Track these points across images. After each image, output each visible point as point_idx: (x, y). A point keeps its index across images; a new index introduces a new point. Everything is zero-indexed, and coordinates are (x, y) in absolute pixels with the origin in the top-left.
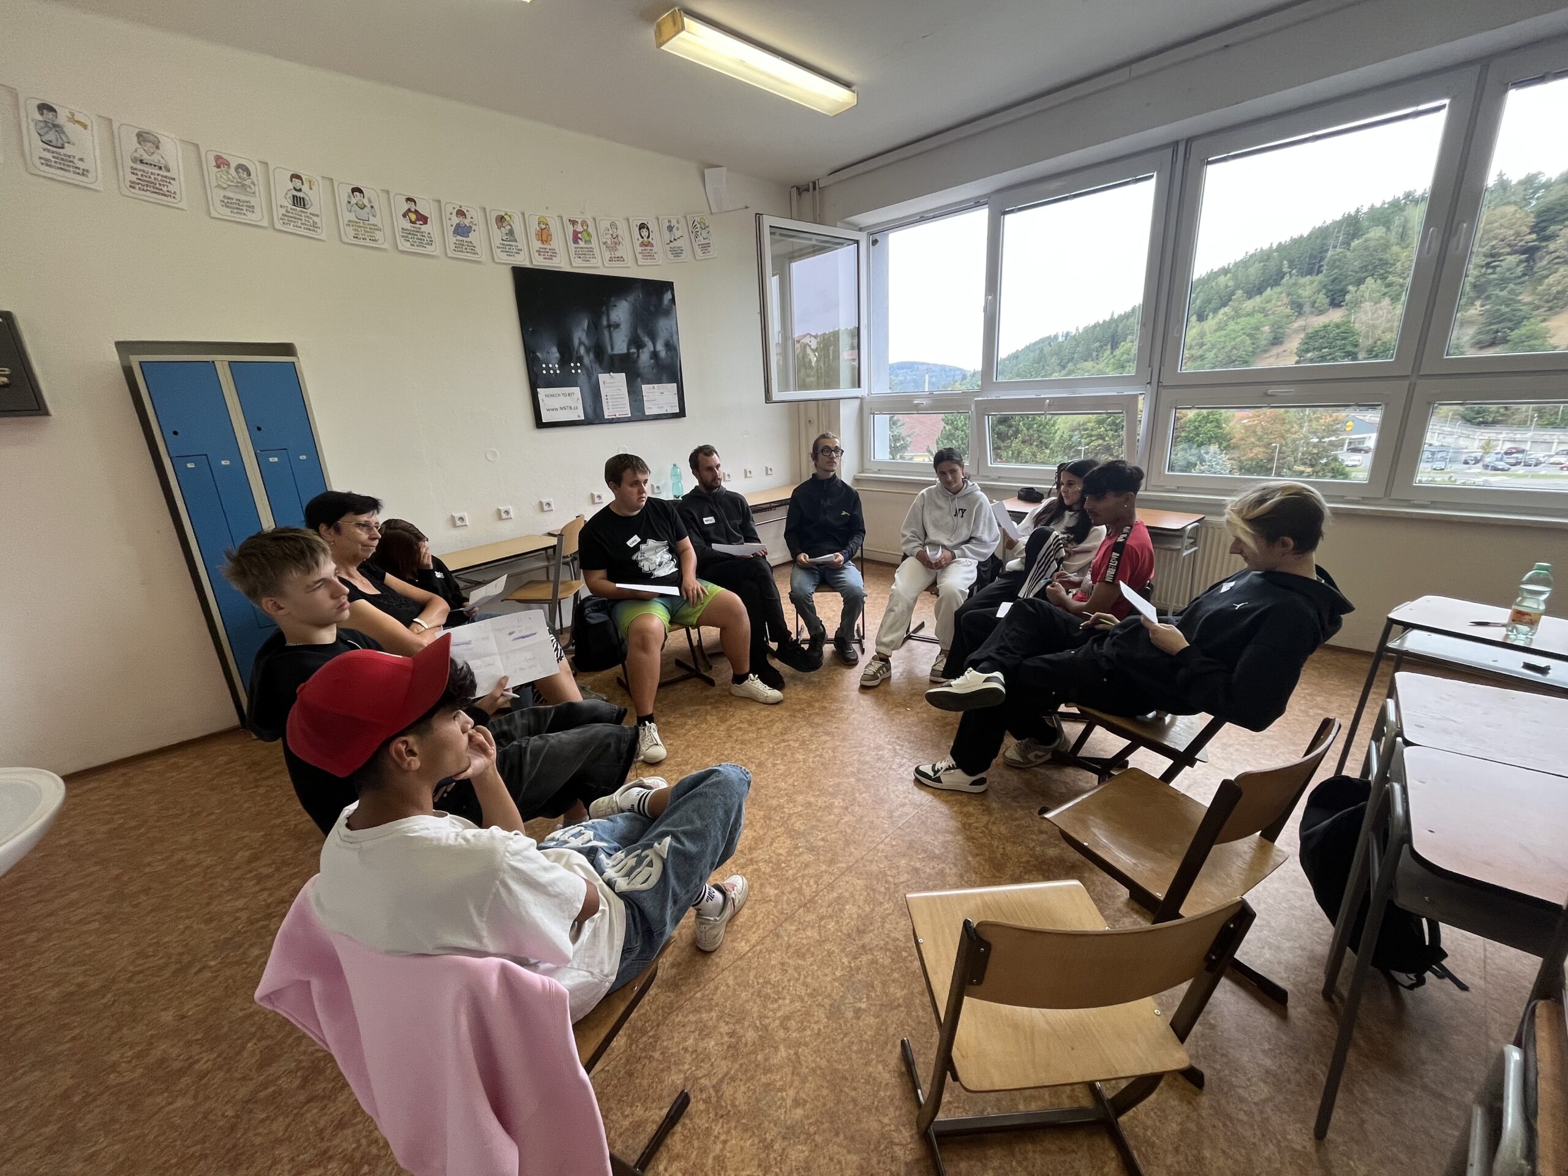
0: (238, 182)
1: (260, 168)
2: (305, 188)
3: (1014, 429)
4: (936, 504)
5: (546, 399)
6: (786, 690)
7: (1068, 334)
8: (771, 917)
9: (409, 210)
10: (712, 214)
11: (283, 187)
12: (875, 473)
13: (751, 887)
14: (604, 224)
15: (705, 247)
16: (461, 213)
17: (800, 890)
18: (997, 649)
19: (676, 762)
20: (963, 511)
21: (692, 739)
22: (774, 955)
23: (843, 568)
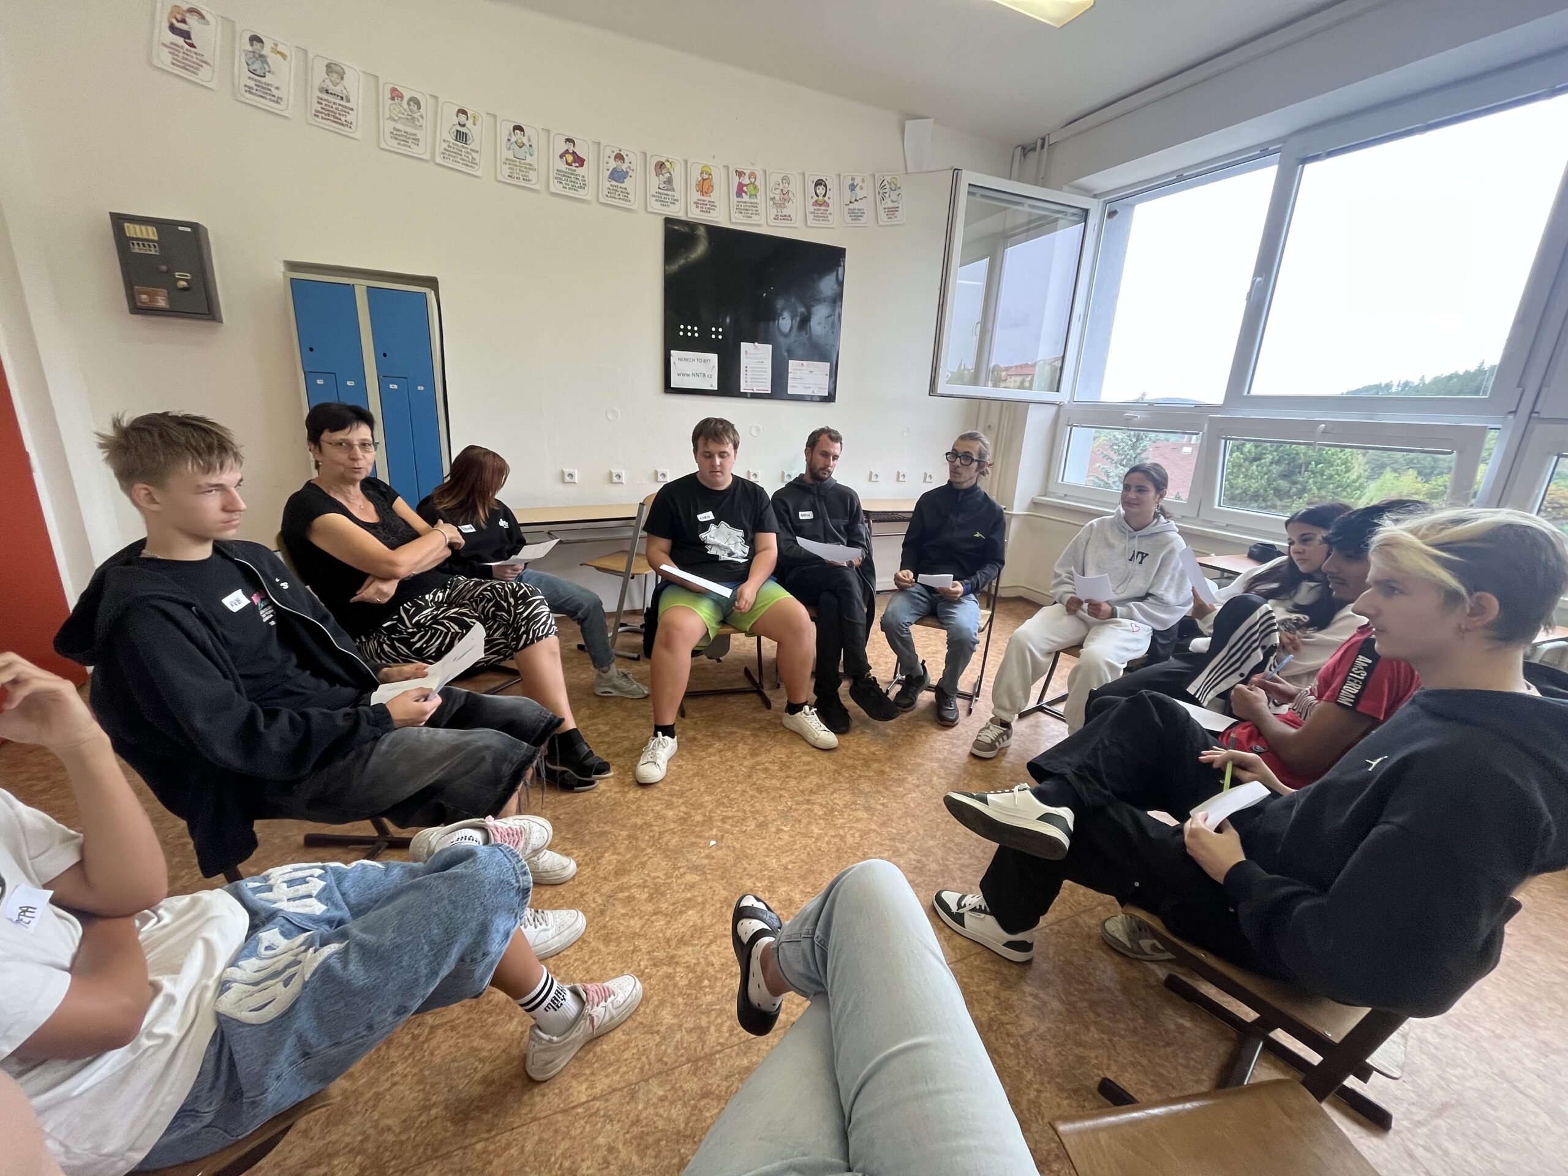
0: (408, 115)
1: (431, 101)
2: (469, 124)
3: (1299, 486)
4: (1106, 539)
5: (678, 363)
6: (847, 737)
7: (1406, 384)
8: (644, 1059)
9: (567, 152)
10: (907, 173)
11: (450, 121)
12: (1059, 498)
13: (645, 999)
14: (776, 178)
15: (892, 211)
16: (619, 157)
17: (702, 1031)
18: (1079, 768)
19: (671, 790)
20: (1144, 555)
21: (707, 766)
22: (608, 1127)
23: (959, 602)
